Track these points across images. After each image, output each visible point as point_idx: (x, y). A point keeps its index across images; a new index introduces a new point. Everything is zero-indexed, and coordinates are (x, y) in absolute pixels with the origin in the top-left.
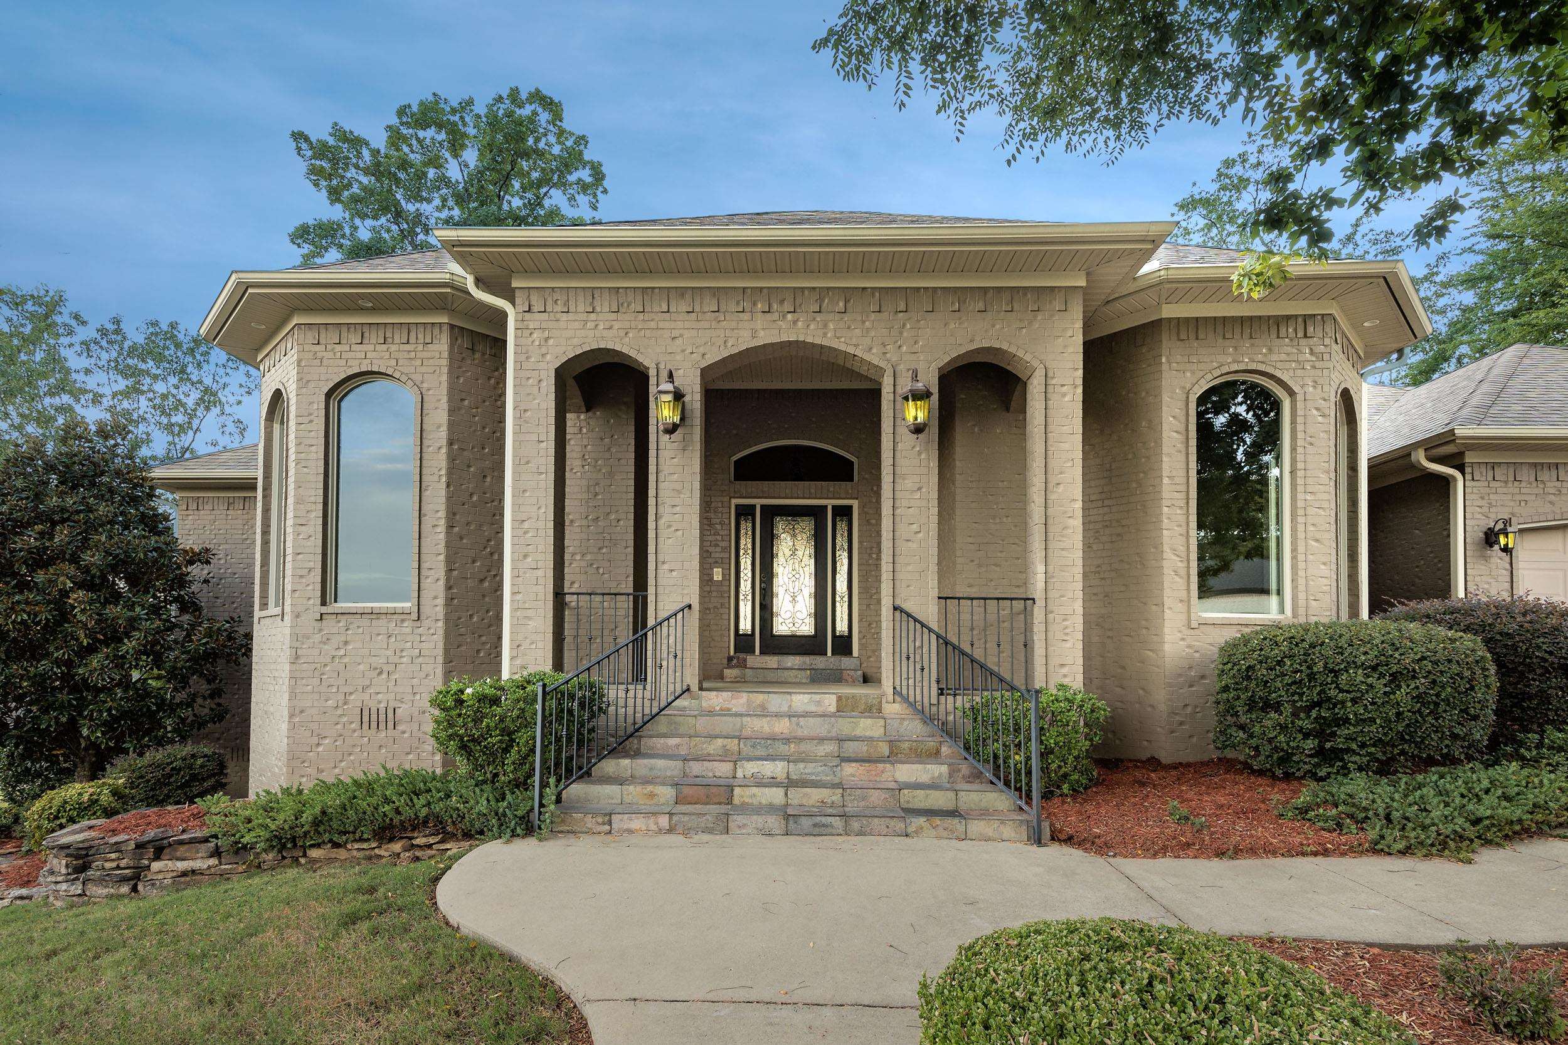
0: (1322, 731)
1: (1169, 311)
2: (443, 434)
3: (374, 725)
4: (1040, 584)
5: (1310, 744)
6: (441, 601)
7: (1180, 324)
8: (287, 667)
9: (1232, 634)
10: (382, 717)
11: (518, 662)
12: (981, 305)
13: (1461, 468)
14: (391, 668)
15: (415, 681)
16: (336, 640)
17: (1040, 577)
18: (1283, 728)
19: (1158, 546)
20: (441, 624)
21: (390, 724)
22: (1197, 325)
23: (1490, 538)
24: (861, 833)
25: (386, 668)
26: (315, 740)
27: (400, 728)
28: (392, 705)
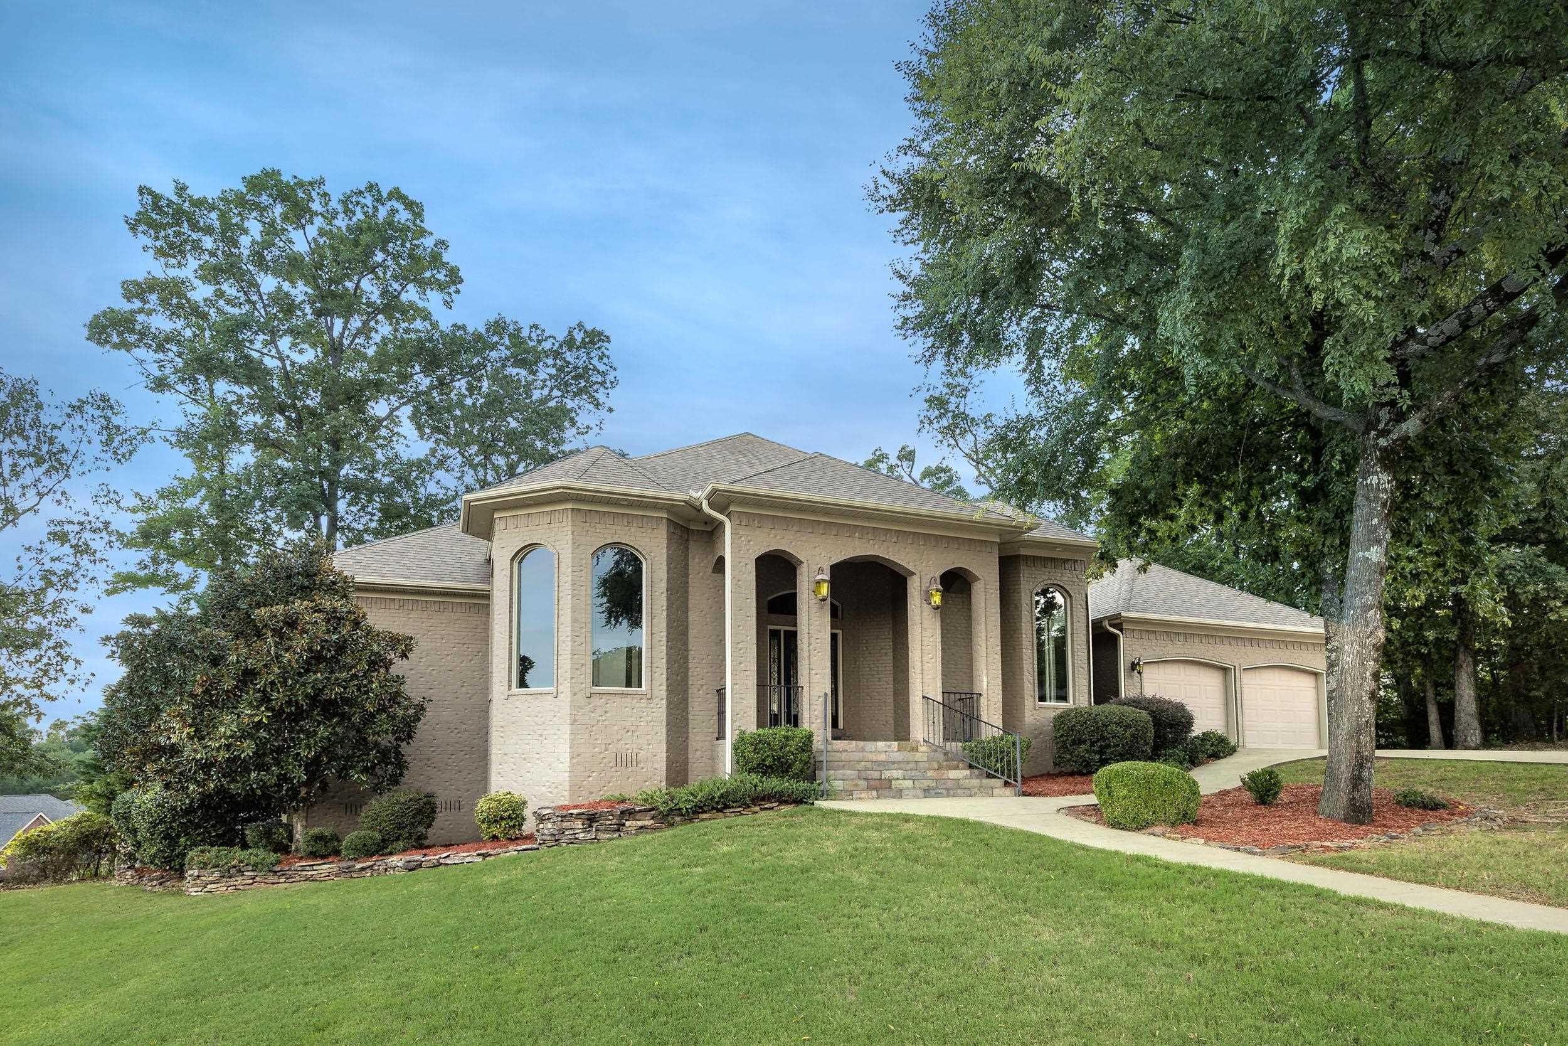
0: (1101, 752)
1: (1023, 552)
2: (664, 585)
3: (624, 764)
4: (985, 687)
5: (1097, 757)
6: (664, 687)
7: (1027, 557)
8: (568, 727)
9: (1059, 712)
10: (629, 759)
11: (737, 724)
12: (956, 546)
13: (1121, 630)
14: (634, 728)
15: (649, 737)
16: (599, 712)
17: (985, 683)
18: (1087, 751)
19: (1021, 669)
20: (664, 702)
21: (634, 763)
22: (1035, 559)
23: (1134, 666)
24: (954, 796)
25: (631, 728)
26: (587, 774)
27: (640, 766)
28: (636, 751)
